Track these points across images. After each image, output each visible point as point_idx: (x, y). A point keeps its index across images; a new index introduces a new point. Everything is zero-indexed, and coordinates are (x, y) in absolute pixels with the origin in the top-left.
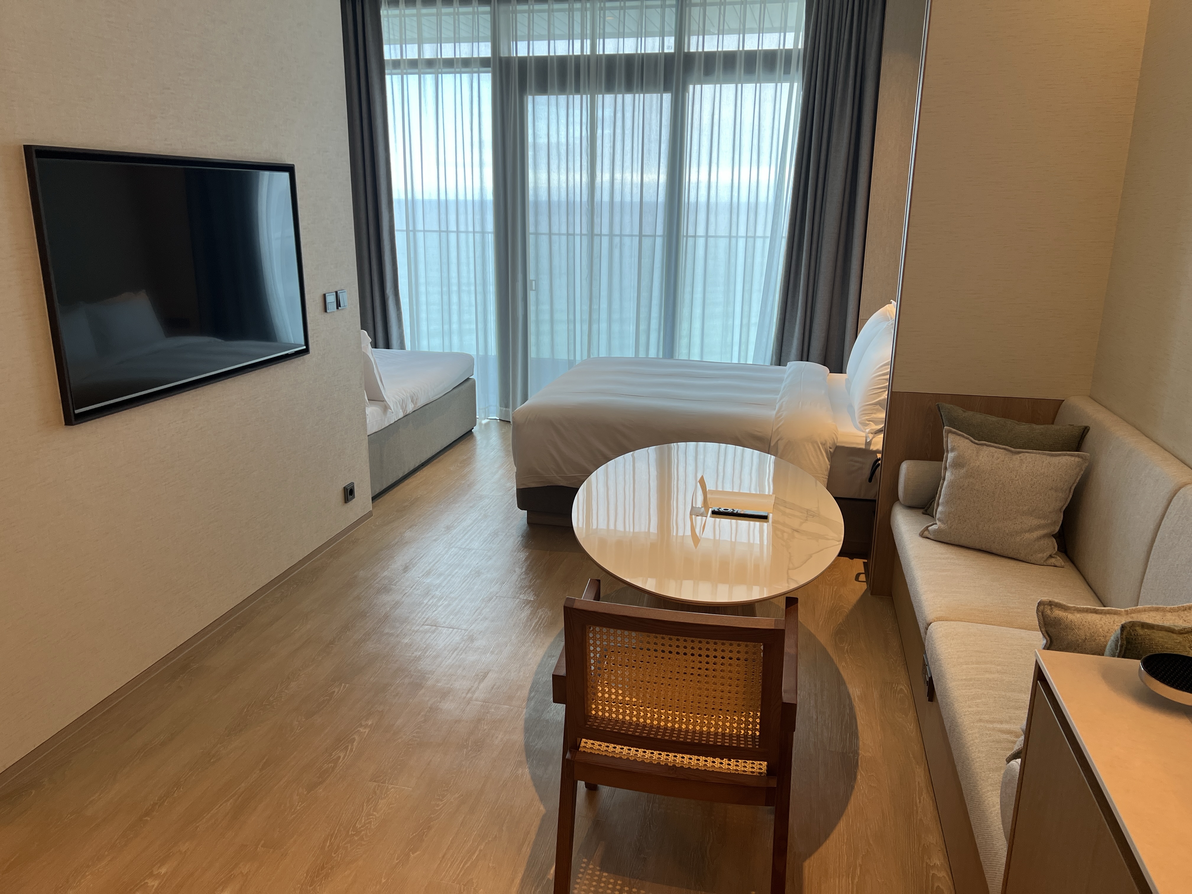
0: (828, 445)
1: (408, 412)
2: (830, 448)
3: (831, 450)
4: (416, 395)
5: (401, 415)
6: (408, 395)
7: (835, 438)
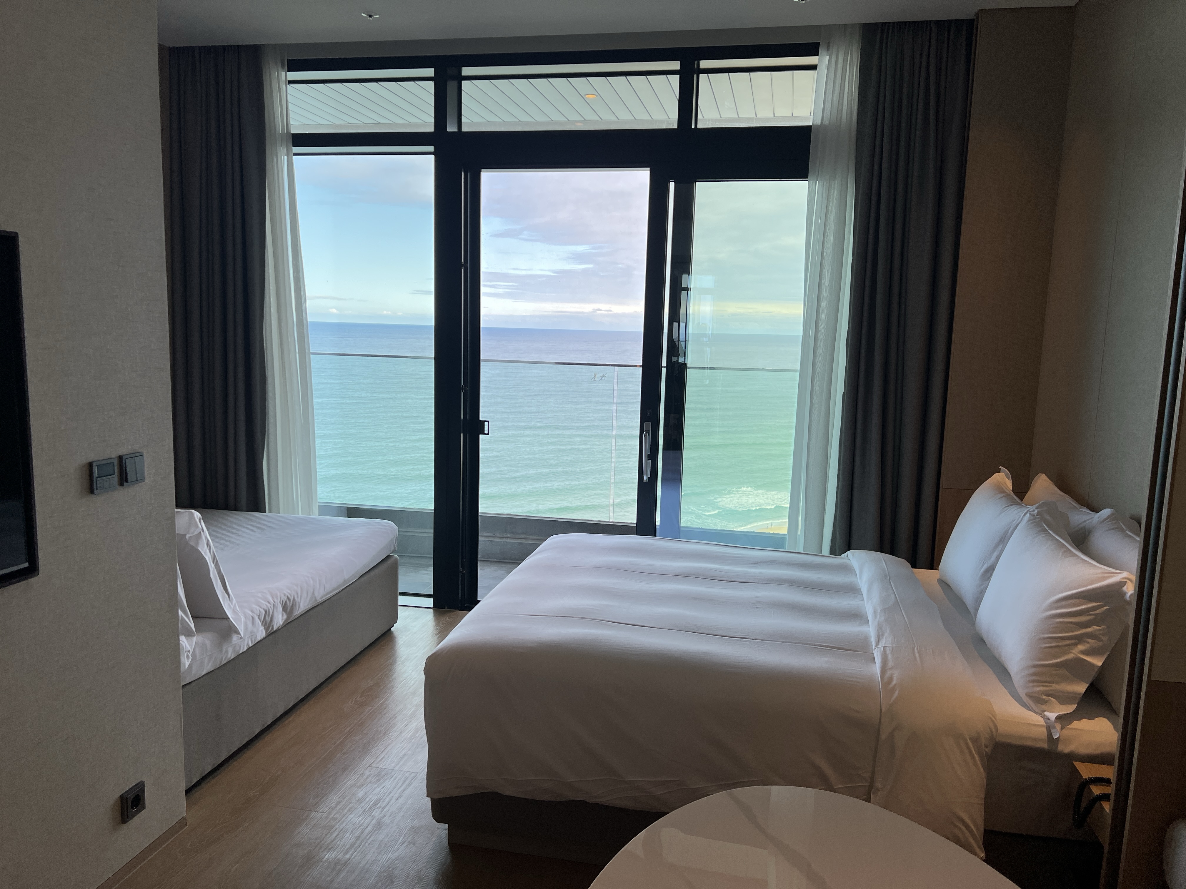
0: (983, 741)
1: (275, 629)
2: (986, 747)
3: (987, 750)
4: (292, 600)
5: (261, 634)
6: (278, 601)
7: (992, 727)
